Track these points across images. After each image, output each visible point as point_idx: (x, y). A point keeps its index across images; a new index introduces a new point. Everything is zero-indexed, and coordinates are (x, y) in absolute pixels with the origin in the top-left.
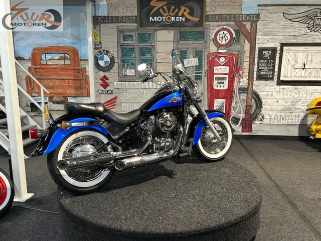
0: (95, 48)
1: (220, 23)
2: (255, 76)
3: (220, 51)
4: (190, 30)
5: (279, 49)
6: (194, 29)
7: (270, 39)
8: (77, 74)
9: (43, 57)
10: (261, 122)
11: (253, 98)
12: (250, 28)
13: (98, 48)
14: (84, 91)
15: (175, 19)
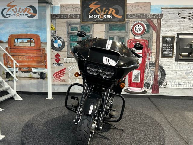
0: (51, 35)
1: (136, 20)
2: (160, 55)
3: (136, 38)
4: (116, 24)
5: (176, 37)
6: (118, 23)
7: (169, 30)
8: (39, 52)
9: (16, 41)
10: (165, 86)
11: (159, 70)
12: (156, 23)
13: (54, 35)
14: (43, 64)
15: (106, 17)
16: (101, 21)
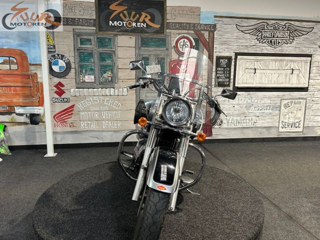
0: (48, 52)
1: (180, 31)
2: (213, 83)
3: (181, 58)
4: (151, 37)
5: (233, 57)
6: (155, 36)
7: (226, 48)
8: (26, 80)
10: (219, 126)
12: (208, 37)
13: (51, 52)
14: (36, 100)
15: (137, 25)
16: (128, 32)
